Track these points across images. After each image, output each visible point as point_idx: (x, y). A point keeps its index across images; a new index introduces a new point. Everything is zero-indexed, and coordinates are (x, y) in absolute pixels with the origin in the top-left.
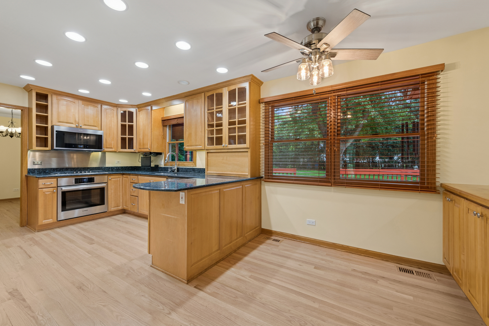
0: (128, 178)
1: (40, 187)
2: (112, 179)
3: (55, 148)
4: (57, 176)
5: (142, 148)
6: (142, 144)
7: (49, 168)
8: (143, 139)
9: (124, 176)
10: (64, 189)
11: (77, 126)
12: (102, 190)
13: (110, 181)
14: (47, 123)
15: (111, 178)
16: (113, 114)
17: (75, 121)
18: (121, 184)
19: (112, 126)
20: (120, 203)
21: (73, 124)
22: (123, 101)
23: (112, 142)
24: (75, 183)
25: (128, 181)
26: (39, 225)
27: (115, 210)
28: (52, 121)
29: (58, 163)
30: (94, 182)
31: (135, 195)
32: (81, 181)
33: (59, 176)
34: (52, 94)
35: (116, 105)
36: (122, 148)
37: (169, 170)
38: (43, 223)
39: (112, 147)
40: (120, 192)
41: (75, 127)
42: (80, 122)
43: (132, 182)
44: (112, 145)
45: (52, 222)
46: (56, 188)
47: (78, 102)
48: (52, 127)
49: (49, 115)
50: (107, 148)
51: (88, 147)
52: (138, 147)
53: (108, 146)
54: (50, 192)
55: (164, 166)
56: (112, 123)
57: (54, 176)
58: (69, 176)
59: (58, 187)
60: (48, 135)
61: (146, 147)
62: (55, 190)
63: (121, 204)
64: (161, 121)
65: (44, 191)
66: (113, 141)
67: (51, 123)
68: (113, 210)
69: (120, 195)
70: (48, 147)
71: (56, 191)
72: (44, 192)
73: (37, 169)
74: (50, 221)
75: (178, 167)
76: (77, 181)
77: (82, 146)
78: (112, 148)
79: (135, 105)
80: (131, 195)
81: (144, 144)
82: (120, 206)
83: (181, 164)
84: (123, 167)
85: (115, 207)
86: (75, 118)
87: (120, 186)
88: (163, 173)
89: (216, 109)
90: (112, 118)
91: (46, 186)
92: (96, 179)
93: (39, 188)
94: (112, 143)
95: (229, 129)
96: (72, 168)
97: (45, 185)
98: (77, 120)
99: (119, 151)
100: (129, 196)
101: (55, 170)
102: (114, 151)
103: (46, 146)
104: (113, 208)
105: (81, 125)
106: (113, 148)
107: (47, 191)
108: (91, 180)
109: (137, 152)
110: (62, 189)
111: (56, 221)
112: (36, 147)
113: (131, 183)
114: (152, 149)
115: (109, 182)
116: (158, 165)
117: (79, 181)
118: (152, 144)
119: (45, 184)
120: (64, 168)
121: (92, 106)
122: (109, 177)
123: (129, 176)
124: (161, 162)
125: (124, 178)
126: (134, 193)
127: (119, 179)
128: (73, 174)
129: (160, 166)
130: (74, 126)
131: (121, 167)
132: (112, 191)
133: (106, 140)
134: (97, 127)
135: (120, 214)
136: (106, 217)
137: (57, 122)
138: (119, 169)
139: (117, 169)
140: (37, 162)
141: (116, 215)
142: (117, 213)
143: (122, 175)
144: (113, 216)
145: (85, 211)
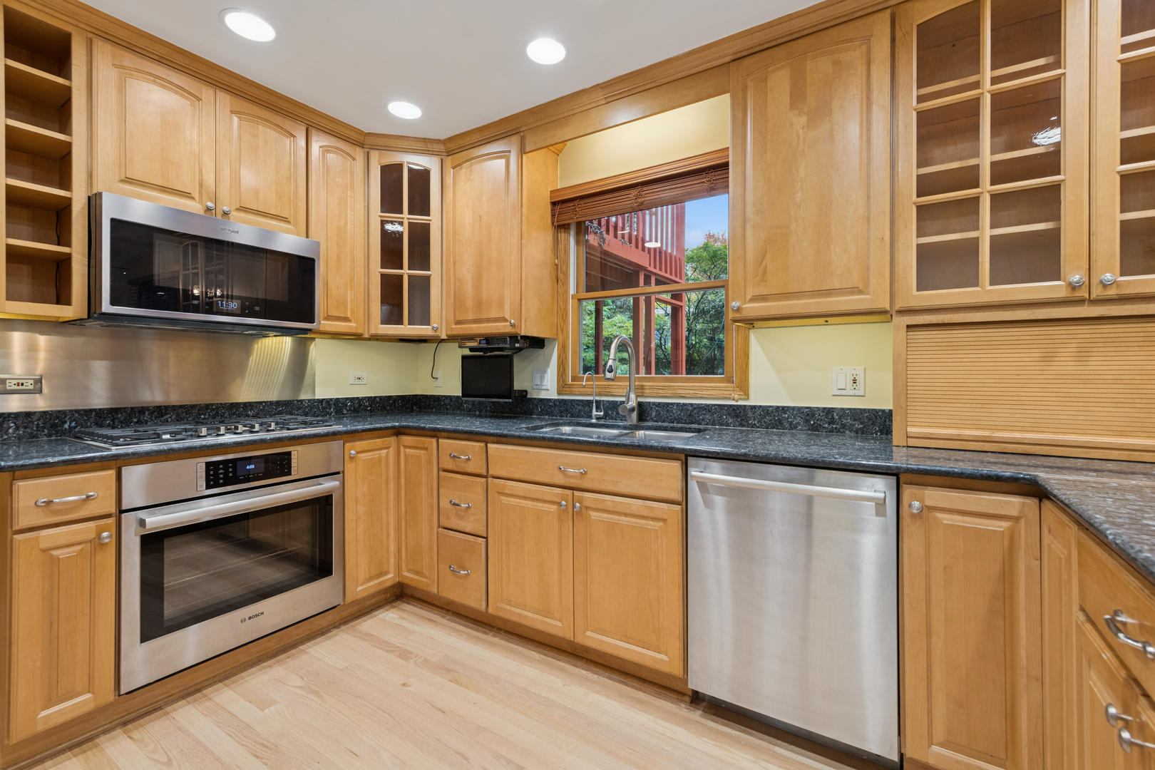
0: (426, 449)
1: (23, 521)
2: (361, 455)
3: (106, 307)
4: (116, 457)
5: (471, 317)
6: (470, 303)
7: (77, 411)
8: (478, 279)
9: (407, 440)
10: (158, 520)
11: (208, 209)
12: (322, 508)
13: (353, 464)
14: (66, 183)
15: (358, 453)
16: (352, 174)
17: (201, 186)
18: (392, 476)
19: (346, 223)
20: (388, 559)
21: (193, 198)
22: (405, 111)
23: (349, 292)
24: (208, 487)
25: (430, 462)
26: (14, 740)
27: (372, 591)
28: (90, 175)
29: (116, 384)
30: (289, 473)
31: (467, 530)
32: (234, 472)
33: (127, 455)
34: (90, 35)
35: (361, 138)
36: (386, 321)
37: (594, 413)
38: (40, 728)
39: (348, 315)
40: (388, 510)
41: (202, 213)
42: (224, 194)
43: (450, 467)
44: (349, 306)
45: (90, 707)
46: (112, 521)
47: (212, 100)
48: (94, 204)
49: (78, 138)
50: (328, 318)
51: (257, 308)
52: (450, 315)
53: (334, 313)
54: (79, 547)
55: (555, 396)
56: (349, 211)
57: (102, 459)
58: (179, 450)
59: (122, 512)
60: (69, 244)
61: (494, 315)
62: (105, 534)
63: (392, 560)
64: (549, 207)
65: (43, 545)
66: (352, 288)
67: (84, 185)
68: (365, 594)
69: (388, 523)
70: (68, 303)
71: (110, 537)
72: (44, 551)
73: (16, 416)
74: (81, 702)
75: (640, 400)
76: (216, 475)
77: (234, 305)
78: (346, 319)
79: (439, 141)
80: (444, 522)
81: (479, 304)
82: (387, 573)
83: (652, 388)
84: (375, 397)
85: (371, 578)
86: (201, 172)
88: (569, 424)
89: (995, 81)
90: (349, 193)
91: (55, 513)
92: (301, 458)
93: (16, 528)
94: (349, 298)
95: (1125, 177)
96: (181, 407)
97: (53, 507)
98: (209, 180)
99: (373, 331)
100: (431, 528)
101: (105, 419)
102: (352, 331)
103: (62, 297)
104: (363, 583)
105: (226, 208)
106: (350, 321)
107: (61, 542)
108: (277, 466)
109: (444, 337)
110: (142, 523)
111: (110, 696)
112: (7, 300)
113: (442, 473)
114: (523, 321)
115: (349, 468)
116: (526, 391)
117: (226, 473)
118: (523, 302)
119: (49, 503)
120: (147, 408)
121: (270, 128)
122: (348, 445)
123: (434, 441)
124: (542, 379)
125: (405, 447)
126: (460, 517)
127: (384, 452)
128: (197, 442)
129: (533, 395)
130: (194, 207)
131: (369, 398)
132: (361, 509)
133: (326, 284)
134: (292, 222)
135: (387, 608)
136: (334, 628)
137: (118, 179)
138: (361, 405)
139: (357, 406)
140: (16, 382)
141: (372, 610)
142: (373, 600)
143: (395, 437)
144: (359, 621)
145: (250, 618)
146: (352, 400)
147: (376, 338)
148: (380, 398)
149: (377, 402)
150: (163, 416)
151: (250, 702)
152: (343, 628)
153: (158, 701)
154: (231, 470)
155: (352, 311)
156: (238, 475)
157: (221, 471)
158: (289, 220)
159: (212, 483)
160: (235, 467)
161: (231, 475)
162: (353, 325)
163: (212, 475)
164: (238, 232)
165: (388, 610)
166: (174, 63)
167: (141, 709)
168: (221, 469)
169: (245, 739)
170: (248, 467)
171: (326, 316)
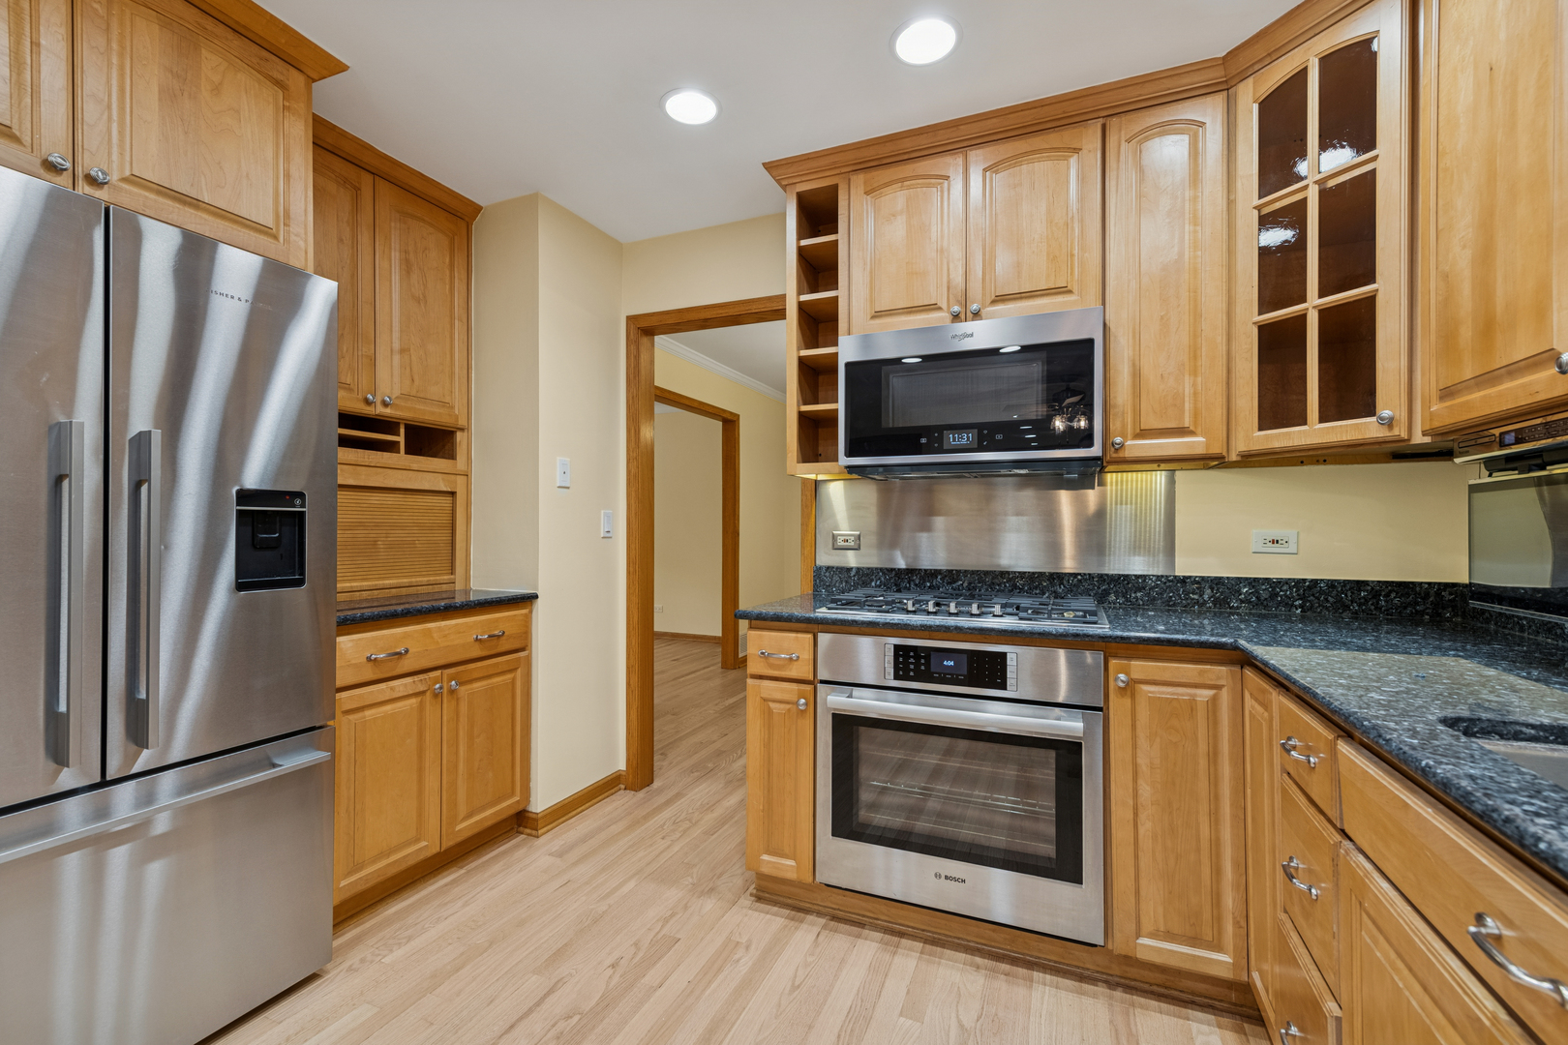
1: (752, 667)
2: (1144, 687)
3: (842, 459)
7: (880, 569)
9: (1252, 679)
11: (955, 316)
13: (1128, 701)
14: (831, 337)
15: (1136, 683)
17: (949, 289)
18: (1225, 747)
20: (1216, 919)
21: (940, 308)
23: (1188, 380)
24: (897, 677)
30: (1004, 687)
32: (928, 664)
36: (1272, 422)
38: (761, 869)
39: (1187, 422)
40: (1215, 816)
42: (976, 289)
44: (1188, 405)
45: (794, 875)
46: (811, 688)
50: (1143, 434)
52: (1427, 382)
53: (1150, 422)
54: (788, 706)
58: (862, 622)
59: (817, 681)
62: (802, 701)
63: (1227, 930)
65: (763, 695)
66: (1194, 372)
68: (1158, 959)
69: (1216, 844)
71: (806, 704)
72: (765, 700)
74: (787, 866)
76: (906, 663)
77: (966, 438)
78: (1182, 431)
82: (1217, 947)
84: (1315, 582)
85: (1171, 938)
86: (951, 271)
87: (1213, 756)
92: (1024, 668)
93: (749, 671)
94: (1188, 391)
97: (772, 661)
98: (957, 277)
99: (1243, 447)
102: (1200, 451)
104: (1153, 939)
105: (977, 306)
106: (1192, 433)
107: (776, 696)
109: (1420, 437)
111: (809, 878)
112: (801, 461)
115: (1118, 706)
117: (918, 664)
119: (771, 655)
127: (1205, 695)
130: (940, 318)
131: (1299, 583)
133: (1137, 375)
134: (1075, 290)
135: (1226, 1021)
136: (1106, 982)
137: (869, 317)
138: (1277, 595)
139: (1264, 595)
140: (842, 538)
141: (1193, 1002)
142: (1201, 987)
143: (1237, 669)
144: (1154, 1003)
145: (946, 877)
146: (1253, 582)
147: (1251, 460)
148: (1332, 584)
149: (1321, 592)
150: (955, 582)
151: (908, 993)
152: (1118, 994)
153: (864, 916)
154: (923, 661)
155: (1196, 415)
156: (932, 670)
157: (912, 660)
158: (1069, 288)
159: (901, 673)
160: (928, 658)
161: (923, 668)
162: (1201, 439)
163: (901, 663)
164: (972, 335)
165: (1220, 1026)
166: (920, 150)
167: (850, 912)
168: (912, 657)
169: (848, 1033)
170: (945, 663)
171: (1138, 431)
